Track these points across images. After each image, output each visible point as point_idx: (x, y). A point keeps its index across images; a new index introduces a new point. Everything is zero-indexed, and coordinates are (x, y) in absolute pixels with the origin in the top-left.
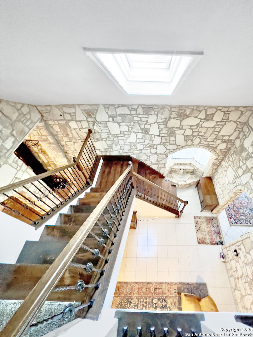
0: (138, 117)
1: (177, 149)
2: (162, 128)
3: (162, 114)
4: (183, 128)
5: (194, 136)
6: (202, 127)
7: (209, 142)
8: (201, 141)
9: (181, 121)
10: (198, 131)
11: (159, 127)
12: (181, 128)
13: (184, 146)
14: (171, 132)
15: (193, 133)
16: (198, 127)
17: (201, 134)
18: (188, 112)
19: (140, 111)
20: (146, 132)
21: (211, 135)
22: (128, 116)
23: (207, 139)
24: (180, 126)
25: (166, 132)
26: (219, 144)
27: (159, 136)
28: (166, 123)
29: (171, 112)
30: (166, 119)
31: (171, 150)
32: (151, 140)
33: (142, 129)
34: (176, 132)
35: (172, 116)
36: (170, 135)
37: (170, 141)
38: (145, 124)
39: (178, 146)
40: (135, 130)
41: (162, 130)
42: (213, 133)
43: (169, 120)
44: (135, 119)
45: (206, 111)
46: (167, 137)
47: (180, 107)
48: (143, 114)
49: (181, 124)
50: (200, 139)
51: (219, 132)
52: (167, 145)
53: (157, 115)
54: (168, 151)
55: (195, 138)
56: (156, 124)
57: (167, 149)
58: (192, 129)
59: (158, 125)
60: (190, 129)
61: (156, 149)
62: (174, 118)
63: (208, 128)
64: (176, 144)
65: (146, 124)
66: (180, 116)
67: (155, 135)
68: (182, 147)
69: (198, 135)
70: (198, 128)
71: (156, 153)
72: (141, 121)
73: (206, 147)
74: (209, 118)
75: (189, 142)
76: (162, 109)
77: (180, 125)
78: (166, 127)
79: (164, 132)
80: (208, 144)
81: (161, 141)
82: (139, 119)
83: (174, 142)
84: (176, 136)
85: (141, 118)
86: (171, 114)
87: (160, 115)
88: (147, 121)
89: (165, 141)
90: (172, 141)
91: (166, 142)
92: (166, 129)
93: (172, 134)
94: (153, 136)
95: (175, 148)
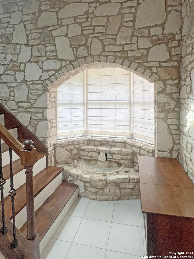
1: (61, 68)
2: (30, 31)
3: (28, 8)
4: (64, 24)
5: (87, 36)
6: (95, 16)
7: (123, 45)
8: (104, 46)
9: (57, 13)
10: (91, 25)
11: (25, 28)
12: (60, 24)
13: (74, 61)
14: (46, 35)
15: (82, 30)
16: (88, 17)
20: (8, 40)
21: (119, 29)
23: (115, 39)
24: (58, 22)
25: (38, 36)
26: (148, 49)
27: (27, 45)
30: (34, 14)
31: (50, 73)
32: (16, 54)
34: (54, 33)
35: (43, 8)
36: (44, 41)
37: (46, 52)
38: (5, 28)
39: (61, 60)
41: (31, 33)
42: (122, 26)
43: (39, 15)
46: (41, 46)
48: (4, 14)
49: (60, 17)
50: (101, 41)
51: (134, 21)
52: (43, 62)
53: (22, 12)
54: (45, 76)
55: (90, 40)
56: (22, 24)
57: (43, 71)
58: (80, 24)
59: (25, 25)
60: (76, 23)
61: (24, 71)
62: (46, 11)
63: (107, 17)
64: (57, 58)
65: (7, 27)
67: (21, 45)
69: (94, 33)
70: (89, 20)
71: (24, 81)
72: (1, 23)
73: (120, 58)
77: (58, 19)
78: (37, 28)
79: (33, 36)
81: (32, 54)
83: (54, 54)
84: (55, 41)
86: (41, 5)
88: (9, 23)
90: (50, 51)
91: (40, 55)
92: (37, 31)
93: (47, 39)
94: (18, 47)
95: (58, 67)
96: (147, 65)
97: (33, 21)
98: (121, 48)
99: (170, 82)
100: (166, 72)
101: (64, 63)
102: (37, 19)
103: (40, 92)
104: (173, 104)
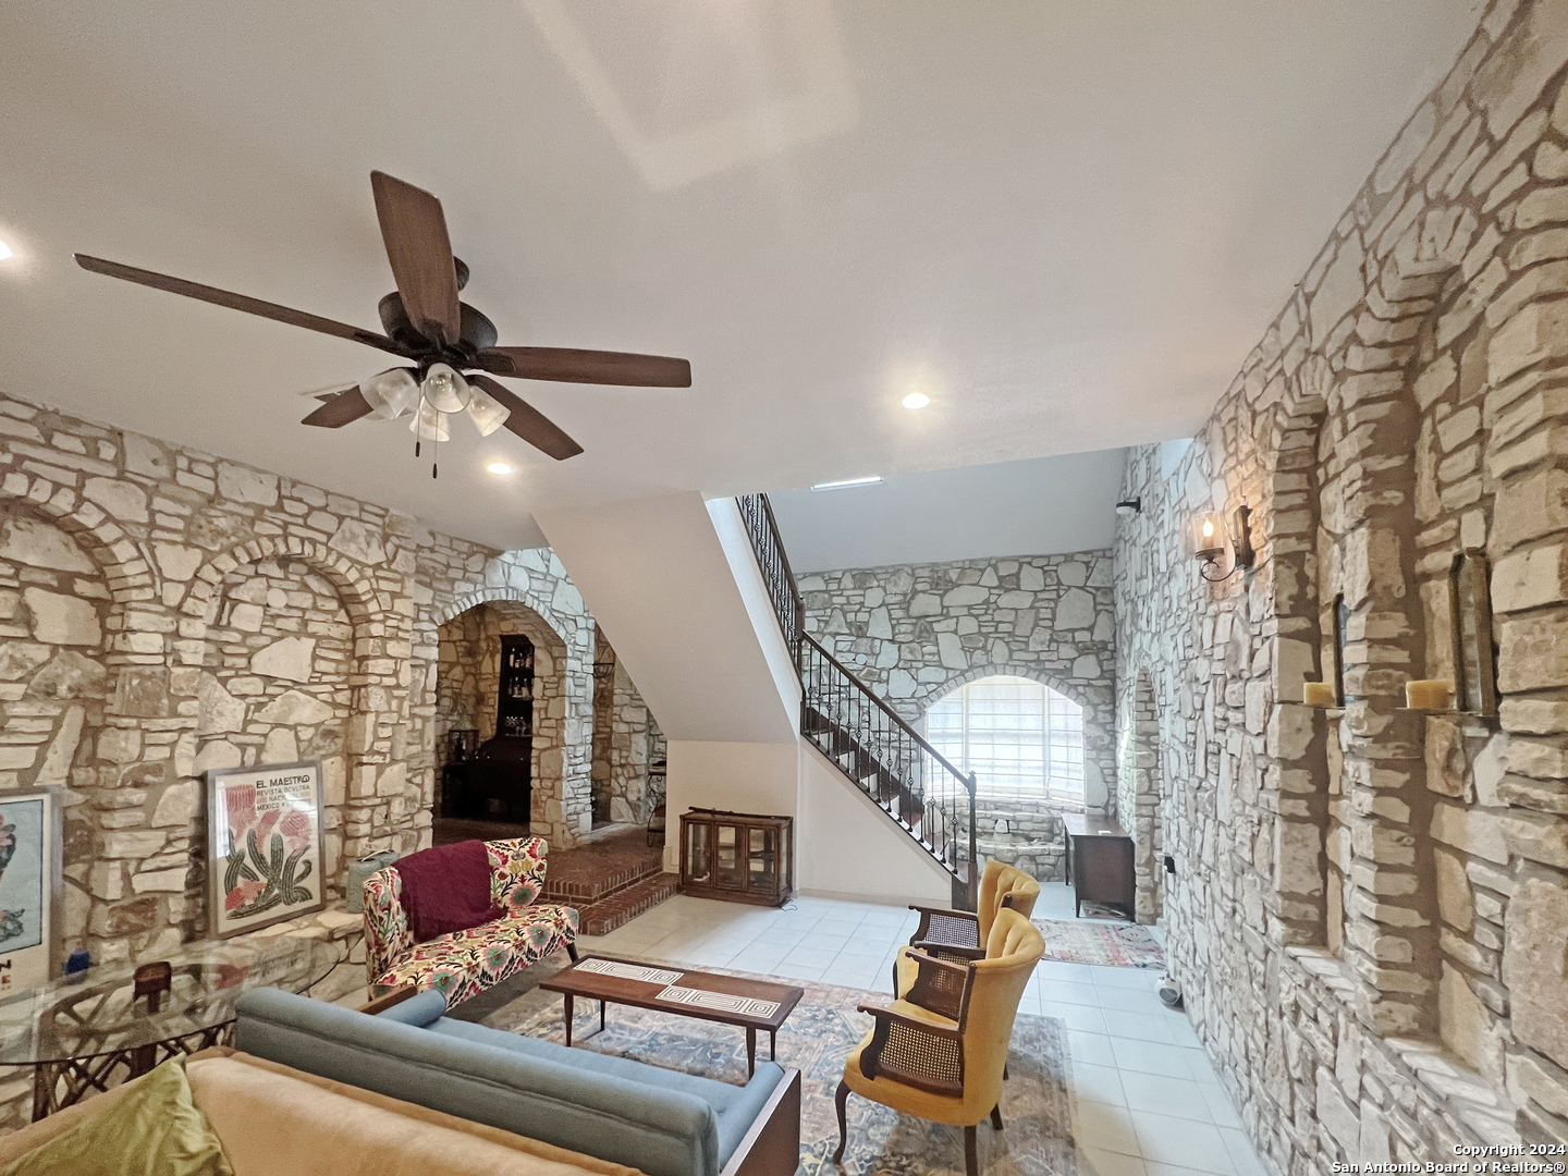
0: (841, 595)
1: (947, 681)
2: (898, 620)
3: (896, 584)
4: (952, 614)
5: (986, 636)
6: (998, 608)
7: (1037, 652)
8: (1011, 652)
9: (942, 596)
10: (993, 621)
11: (890, 615)
12: (945, 614)
13: (967, 671)
14: (923, 628)
15: (980, 626)
16: (988, 609)
17: (1002, 627)
18: (953, 575)
19: (848, 582)
20: (860, 631)
21: (1033, 629)
22: (821, 596)
23: (1027, 643)
24: (942, 611)
25: (910, 628)
26: (1072, 660)
27: (892, 641)
28: (906, 605)
29: (916, 579)
30: (905, 595)
31: (931, 687)
32: (873, 654)
33: (849, 625)
34: (936, 627)
35: (919, 587)
36: (920, 637)
37: (923, 655)
38: (856, 612)
39: (947, 669)
40: (832, 629)
41: (899, 623)
42: (1036, 625)
43: (912, 598)
44: (835, 600)
45: (996, 570)
46: (915, 645)
47: (933, 567)
48: (855, 588)
49: (945, 604)
50: (1007, 643)
51: (1053, 620)
52: (918, 669)
53: (884, 589)
54: (922, 691)
55: (991, 641)
56: (884, 608)
57: (919, 684)
58: (976, 617)
59: (889, 611)
60: (970, 615)
61: (887, 681)
62: (924, 592)
63: (1016, 610)
64: (941, 665)
65: (859, 610)
66: (938, 584)
67: (882, 640)
68: (963, 673)
69: (996, 632)
70: (990, 612)
72: (849, 603)
73: (1035, 670)
74: (1010, 583)
75: (979, 657)
76: (893, 574)
77: (943, 607)
78: (909, 617)
79: (903, 628)
80: (1038, 661)
81: (900, 656)
82: (842, 600)
83: (936, 658)
84: (937, 639)
85: (848, 597)
86: (915, 583)
87: (890, 588)
88: (862, 604)
89: (910, 657)
90: (930, 654)
91: (913, 658)
92: (909, 621)
93: (925, 634)
94: (877, 642)
95: (941, 679)
96: (1072, 682)
97: (903, 606)
98: (1035, 657)
99: (1102, 707)
100: (1096, 693)
101: (951, 674)
102: (909, 604)
103: (913, 717)
104: (1107, 739)
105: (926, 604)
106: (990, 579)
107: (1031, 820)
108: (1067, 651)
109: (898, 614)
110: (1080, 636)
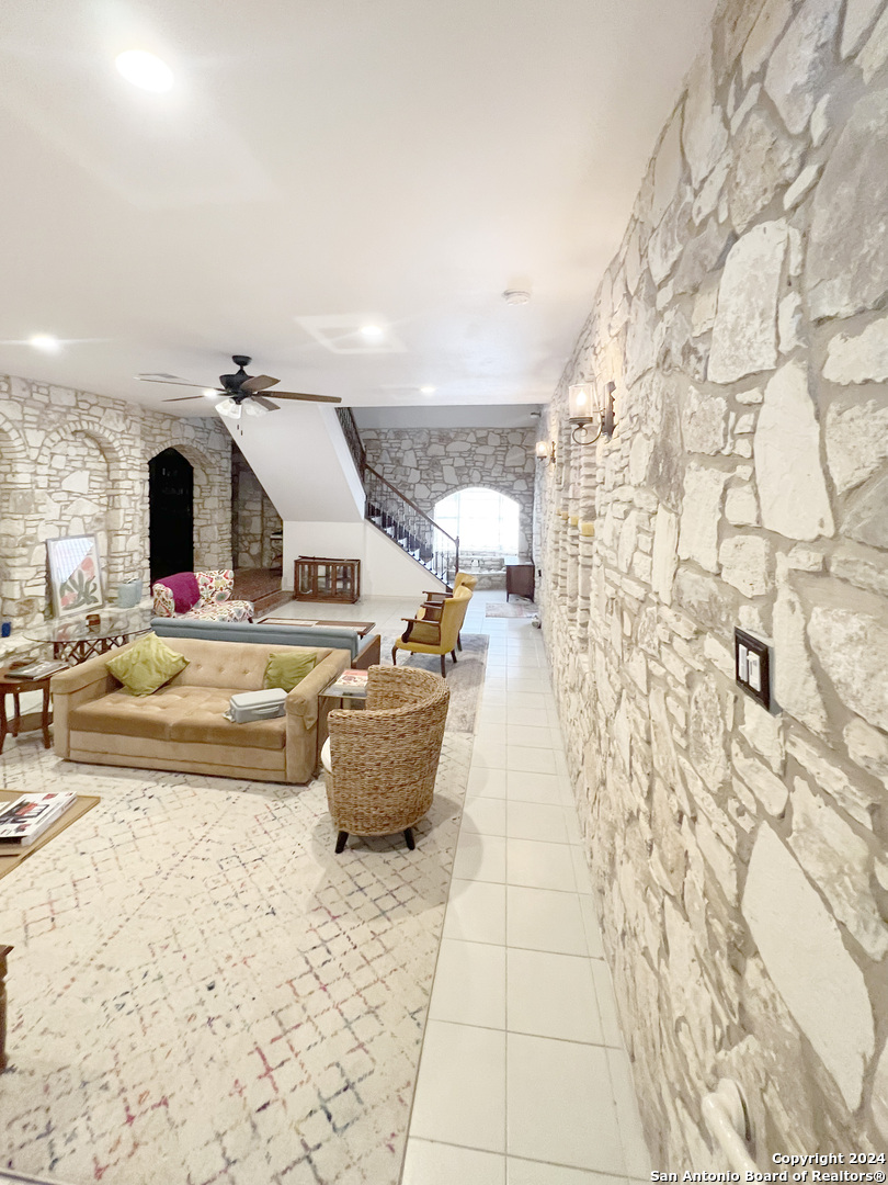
0: (387, 442)
1: (447, 490)
2: (420, 457)
4: (451, 456)
5: (469, 468)
6: (476, 454)
7: (496, 477)
8: (482, 476)
9: (445, 446)
10: (473, 460)
11: (416, 455)
12: (447, 456)
13: (458, 485)
14: (434, 463)
15: (466, 463)
17: (477, 464)
18: (452, 435)
19: (391, 435)
20: (398, 462)
21: (494, 465)
23: (490, 472)
24: (445, 454)
25: (427, 462)
26: (513, 482)
27: (417, 469)
28: (425, 448)
29: (430, 436)
31: (438, 493)
33: (392, 459)
34: (442, 462)
35: (432, 440)
36: (432, 467)
37: (434, 477)
38: (396, 452)
39: (448, 484)
40: (382, 461)
41: (421, 460)
42: (495, 463)
43: (428, 446)
44: (383, 445)
45: (475, 433)
46: (429, 471)
47: (440, 430)
48: (395, 439)
50: (480, 472)
51: (504, 461)
52: (431, 484)
54: (433, 495)
55: (471, 471)
57: (431, 492)
58: (464, 458)
59: (415, 452)
60: (461, 457)
61: (414, 490)
63: (485, 455)
64: (444, 482)
65: (398, 451)
66: (443, 439)
67: (411, 468)
68: (456, 486)
69: (474, 466)
70: (472, 455)
72: (392, 447)
73: (495, 486)
74: (482, 441)
75: (465, 478)
76: (418, 432)
77: (446, 452)
78: (427, 456)
79: (423, 462)
80: (496, 482)
81: (421, 477)
82: (388, 445)
83: (441, 478)
84: (442, 468)
85: (391, 444)
87: (416, 440)
88: (400, 448)
89: (426, 477)
90: (438, 476)
91: (428, 478)
92: (426, 459)
93: (435, 466)
94: (408, 469)
95: (444, 489)
96: (513, 492)
97: (424, 450)
98: (494, 479)
99: (527, 503)
100: (523, 498)
101: (449, 487)
102: (427, 449)
103: (427, 509)
104: (529, 521)
105: (437, 449)
106: (472, 438)
107: (491, 560)
108: (511, 477)
109: (420, 454)
110: (517, 470)
